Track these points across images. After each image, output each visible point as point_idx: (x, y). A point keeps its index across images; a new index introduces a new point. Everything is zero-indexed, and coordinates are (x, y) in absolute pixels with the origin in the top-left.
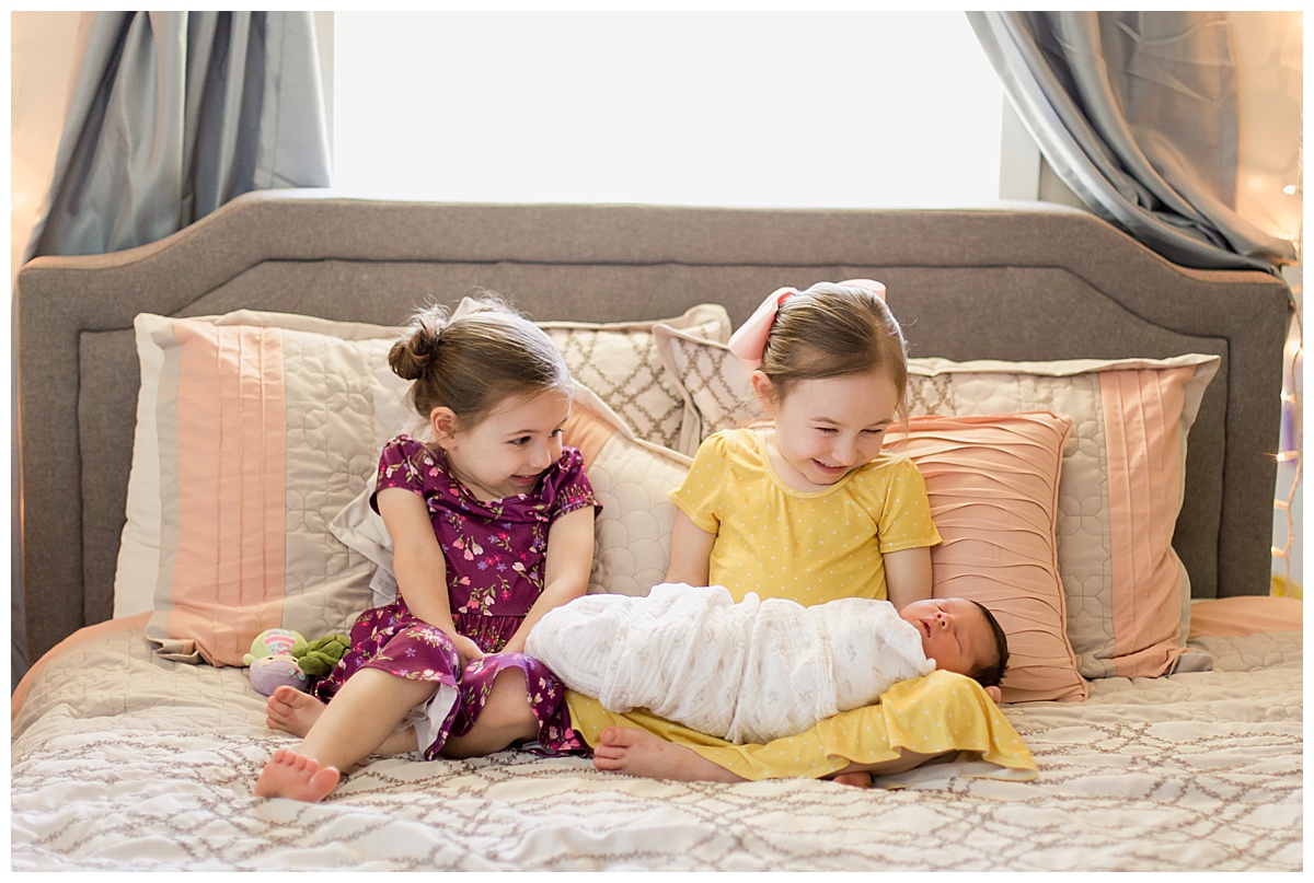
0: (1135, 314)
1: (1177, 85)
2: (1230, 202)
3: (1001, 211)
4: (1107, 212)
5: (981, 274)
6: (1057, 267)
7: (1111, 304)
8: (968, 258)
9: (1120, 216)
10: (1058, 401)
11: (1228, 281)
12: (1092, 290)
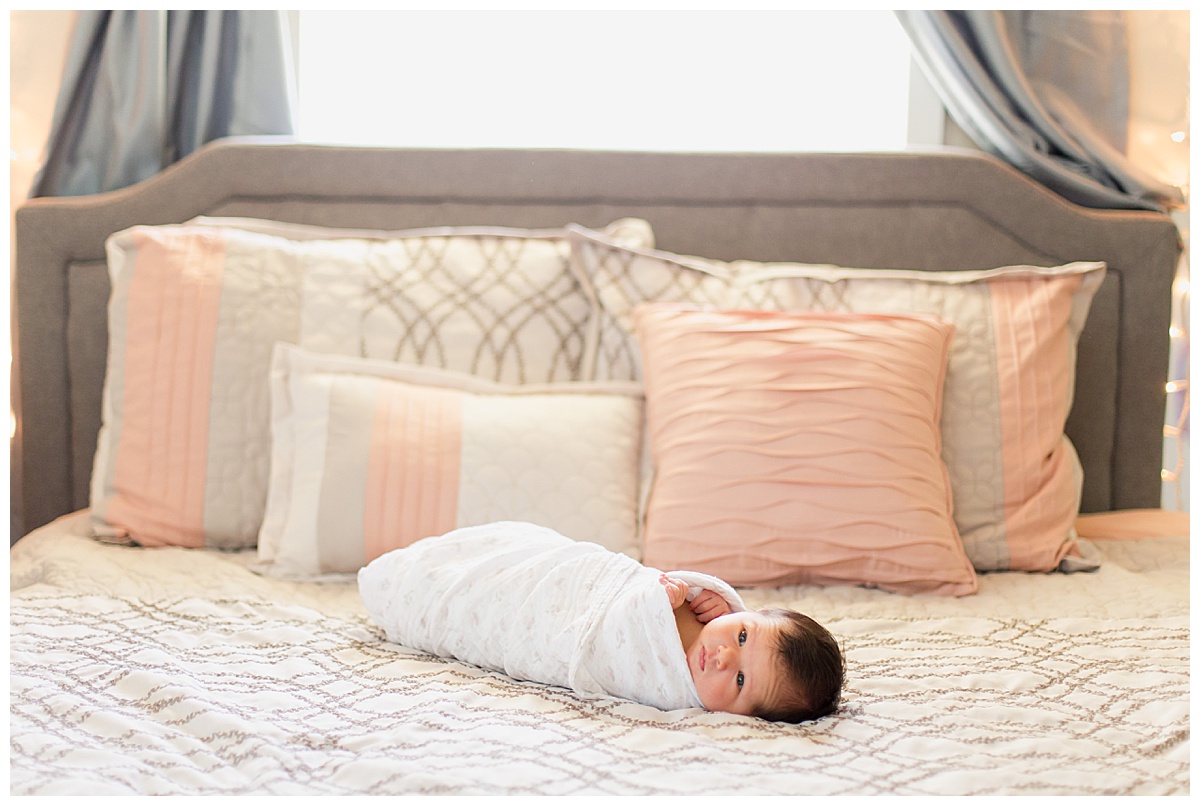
0: (1033, 249)
3: (905, 154)
4: (1005, 155)
5: (884, 211)
6: (958, 204)
7: (1007, 238)
8: (873, 196)
9: (1017, 159)
10: (948, 305)
11: (1120, 219)
12: (991, 226)
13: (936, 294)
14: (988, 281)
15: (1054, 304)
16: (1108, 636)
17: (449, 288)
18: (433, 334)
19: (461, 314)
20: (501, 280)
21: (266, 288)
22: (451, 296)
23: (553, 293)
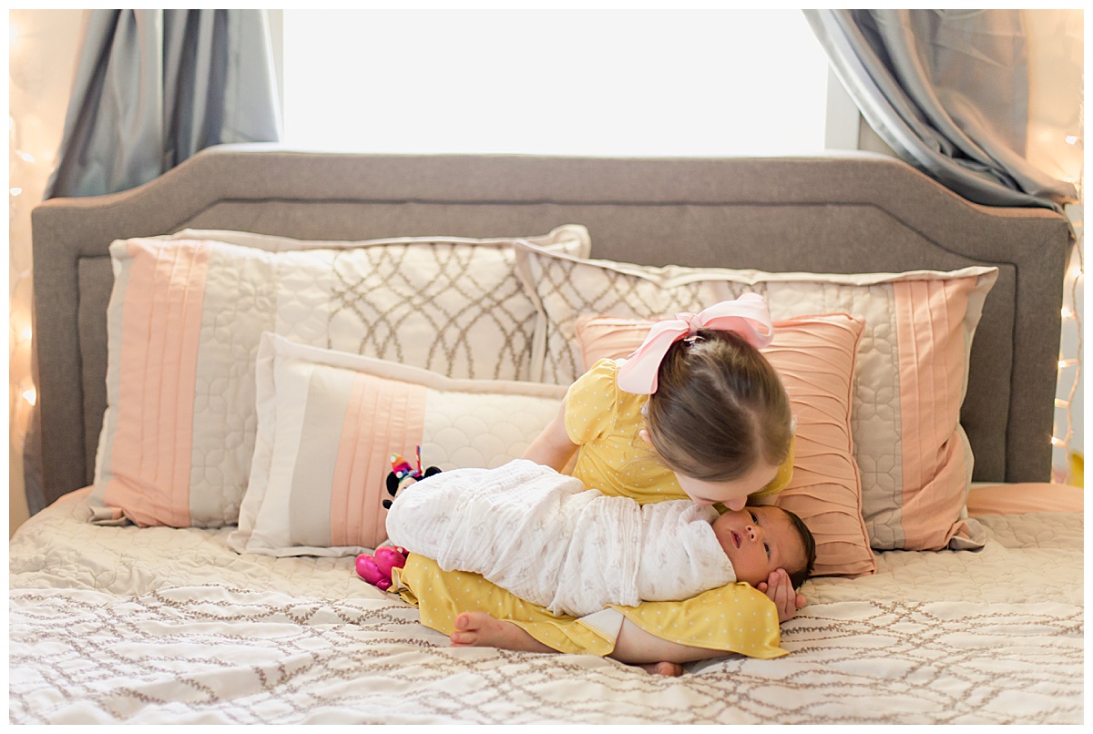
0: (936, 244)
1: (976, 53)
2: (1021, 151)
3: (822, 159)
4: (914, 159)
5: (804, 210)
6: (869, 204)
7: (915, 236)
8: (793, 197)
9: (925, 162)
10: (857, 306)
11: (1016, 216)
12: (898, 223)
13: (845, 296)
14: (892, 283)
15: (950, 305)
16: (977, 621)
17: (407, 292)
18: (392, 333)
19: (418, 315)
20: (452, 284)
21: (245, 293)
22: (409, 299)
23: (499, 295)
